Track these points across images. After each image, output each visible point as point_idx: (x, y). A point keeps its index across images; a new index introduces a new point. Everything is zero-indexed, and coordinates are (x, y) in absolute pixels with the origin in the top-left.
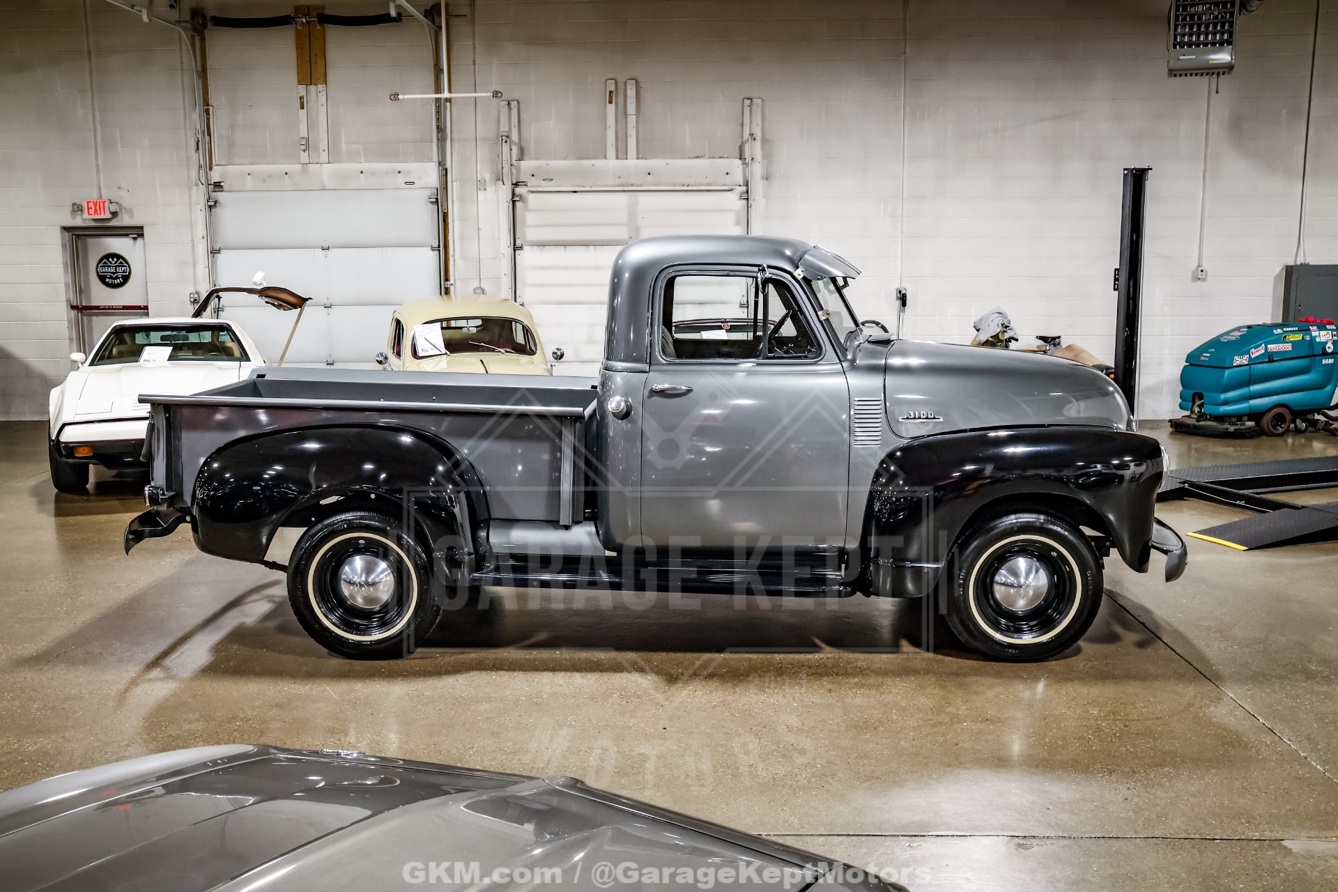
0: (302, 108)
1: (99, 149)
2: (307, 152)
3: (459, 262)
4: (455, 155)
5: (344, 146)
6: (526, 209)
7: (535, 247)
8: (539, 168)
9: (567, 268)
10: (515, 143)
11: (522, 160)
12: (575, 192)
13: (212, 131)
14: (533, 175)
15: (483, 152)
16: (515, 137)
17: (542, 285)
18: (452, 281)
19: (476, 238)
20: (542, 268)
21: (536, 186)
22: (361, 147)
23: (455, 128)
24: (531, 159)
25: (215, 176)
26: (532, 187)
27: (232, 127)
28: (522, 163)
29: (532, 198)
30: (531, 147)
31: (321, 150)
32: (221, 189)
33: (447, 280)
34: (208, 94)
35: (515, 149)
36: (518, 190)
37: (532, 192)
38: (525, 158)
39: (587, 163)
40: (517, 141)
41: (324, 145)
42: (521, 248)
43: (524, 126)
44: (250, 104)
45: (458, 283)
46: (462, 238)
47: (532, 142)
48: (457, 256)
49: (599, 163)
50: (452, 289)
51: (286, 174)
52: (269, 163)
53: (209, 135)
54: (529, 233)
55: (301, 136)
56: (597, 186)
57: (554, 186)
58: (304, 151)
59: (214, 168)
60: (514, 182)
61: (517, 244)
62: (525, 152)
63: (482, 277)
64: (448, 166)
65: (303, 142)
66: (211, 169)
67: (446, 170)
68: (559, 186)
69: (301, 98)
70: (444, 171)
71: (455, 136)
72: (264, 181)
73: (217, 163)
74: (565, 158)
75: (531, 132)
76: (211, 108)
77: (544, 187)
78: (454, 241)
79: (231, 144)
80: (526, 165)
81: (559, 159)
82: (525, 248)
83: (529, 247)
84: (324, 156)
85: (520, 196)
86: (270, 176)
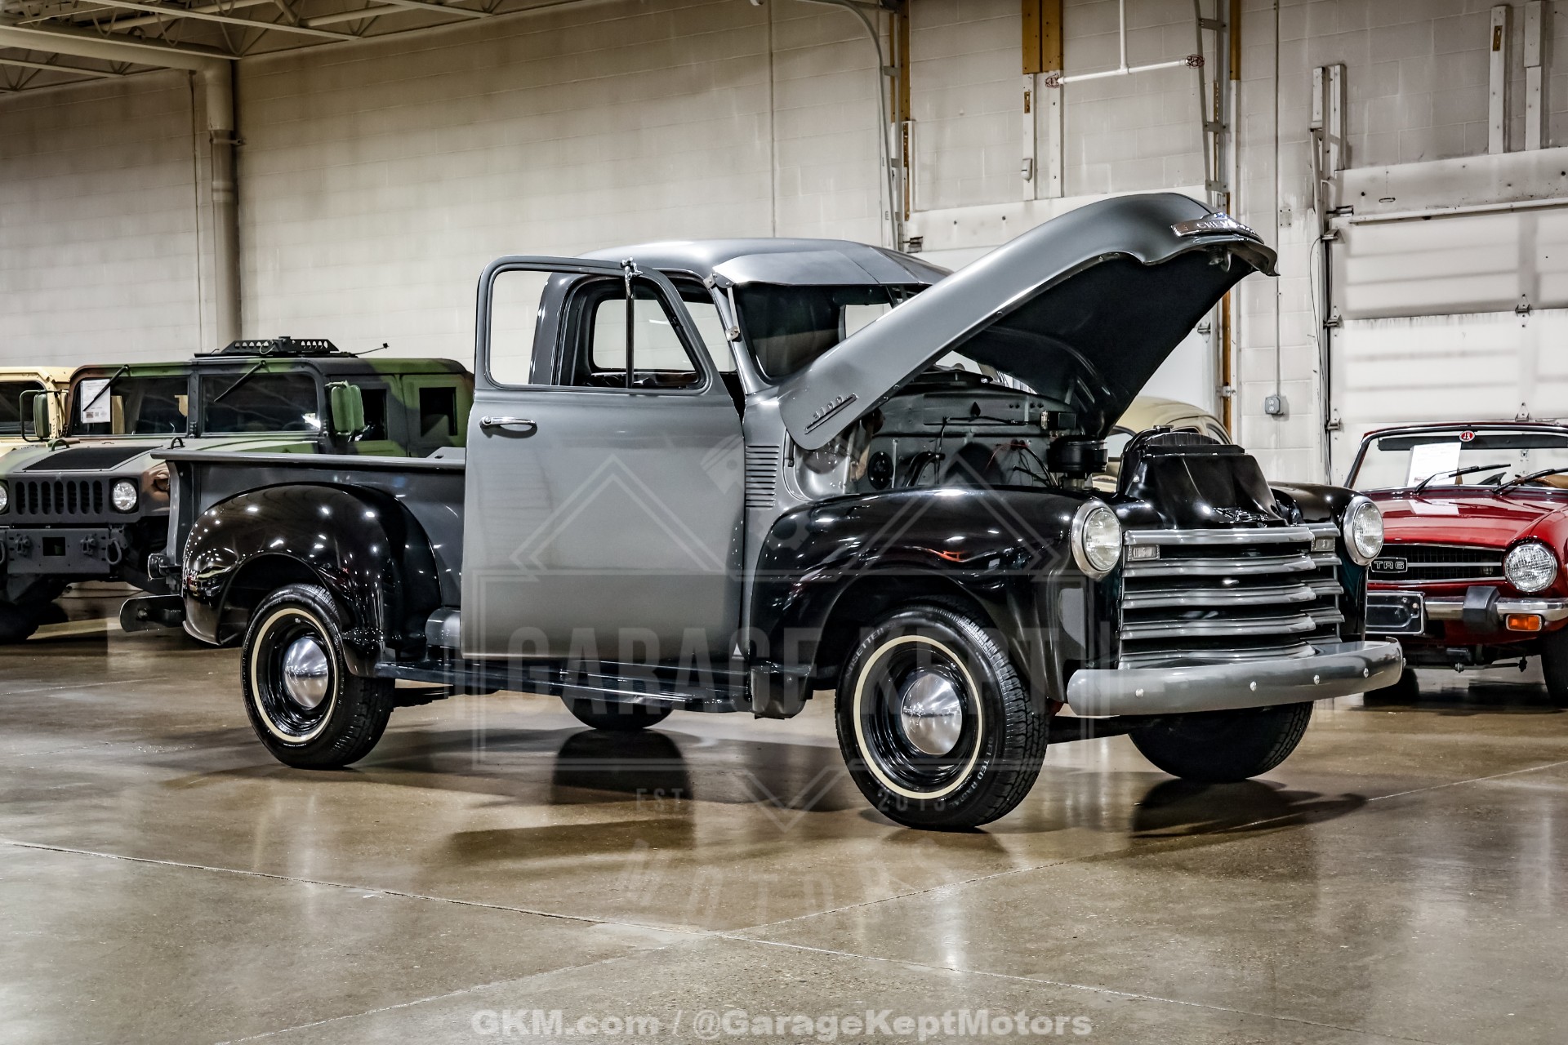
0: (1028, 110)
1: (776, 199)
2: (1032, 181)
3: (1247, 353)
4: (1244, 170)
5: (1084, 167)
6: (1348, 254)
7: (1361, 321)
8: (1373, 180)
9: (1412, 356)
10: (1333, 139)
11: (1349, 168)
12: (1427, 218)
13: (910, 159)
14: (1363, 194)
15: (1288, 158)
16: (1335, 129)
17: (1372, 389)
18: (1233, 385)
19: (1275, 310)
20: (1372, 358)
21: (1368, 213)
22: (1109, 166)
23: (1245, 122)
24: (1361, 165)
25: (911, 230)
26: (1360, 214)
27: (938, 151)
28: (1347, 173)
29: (1357, 235)
30: (1362, 142)
31: (1052, 177)
32: (918, 249)
33: (1226, 383)
34: (908, 101)
35: (1334, 149)
36: (1336, 222)
37: (1357, 223)
38: (1354, 163)
39: (1455, 163)
40: (1338, 135)
41: (1055, 169)
42: (1338, 324)
43: (1352, 108)
44: (962, 112)
45: (1245, 388)
46: (1252, 313)
47: (1365, 136)
48: (1244, 344)
49: (1474, 162)
50: (1234, 399)
51: (1004, 218)
52: (983, 203)
53: (907, 165)
54: (1352, 297)
55: (1025, 157)
56: (1469, 204)
57: (1397, 210)
58: (1028, 180)
59: (913, 216)
60: (1332, 207)
61: (1332, 316)
62: (1354, 153)
63: (1282, 378)
64: (1232, 189)
65: (1026, 166)
66: (907, 217)
67: (1228, 195)
68: (1404, 209)
69: (1027, 95)
70: (1225, 198)
71: (1246, 136)
72: (975, 233)
73: (917, 209)
74: (1420, 159)
75: (1364, 117)
76: (910, 123)
77: (1381, 213)
78: (1239, 316)
79: (935, 180)
80: (1354, 176)
81: (1408, 160)
82: (1347, 323)
83: (1351, 321)
84: (1055, 185)
85: (1337, 233)
86: (982, 224)
